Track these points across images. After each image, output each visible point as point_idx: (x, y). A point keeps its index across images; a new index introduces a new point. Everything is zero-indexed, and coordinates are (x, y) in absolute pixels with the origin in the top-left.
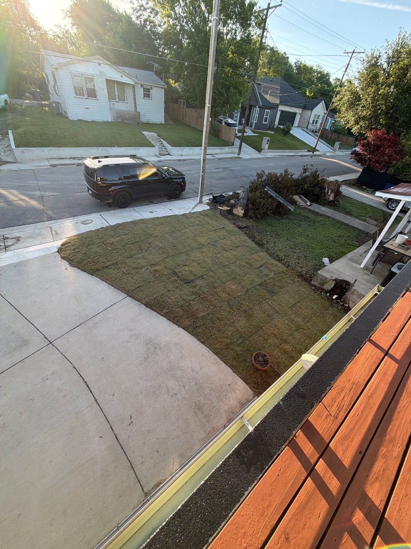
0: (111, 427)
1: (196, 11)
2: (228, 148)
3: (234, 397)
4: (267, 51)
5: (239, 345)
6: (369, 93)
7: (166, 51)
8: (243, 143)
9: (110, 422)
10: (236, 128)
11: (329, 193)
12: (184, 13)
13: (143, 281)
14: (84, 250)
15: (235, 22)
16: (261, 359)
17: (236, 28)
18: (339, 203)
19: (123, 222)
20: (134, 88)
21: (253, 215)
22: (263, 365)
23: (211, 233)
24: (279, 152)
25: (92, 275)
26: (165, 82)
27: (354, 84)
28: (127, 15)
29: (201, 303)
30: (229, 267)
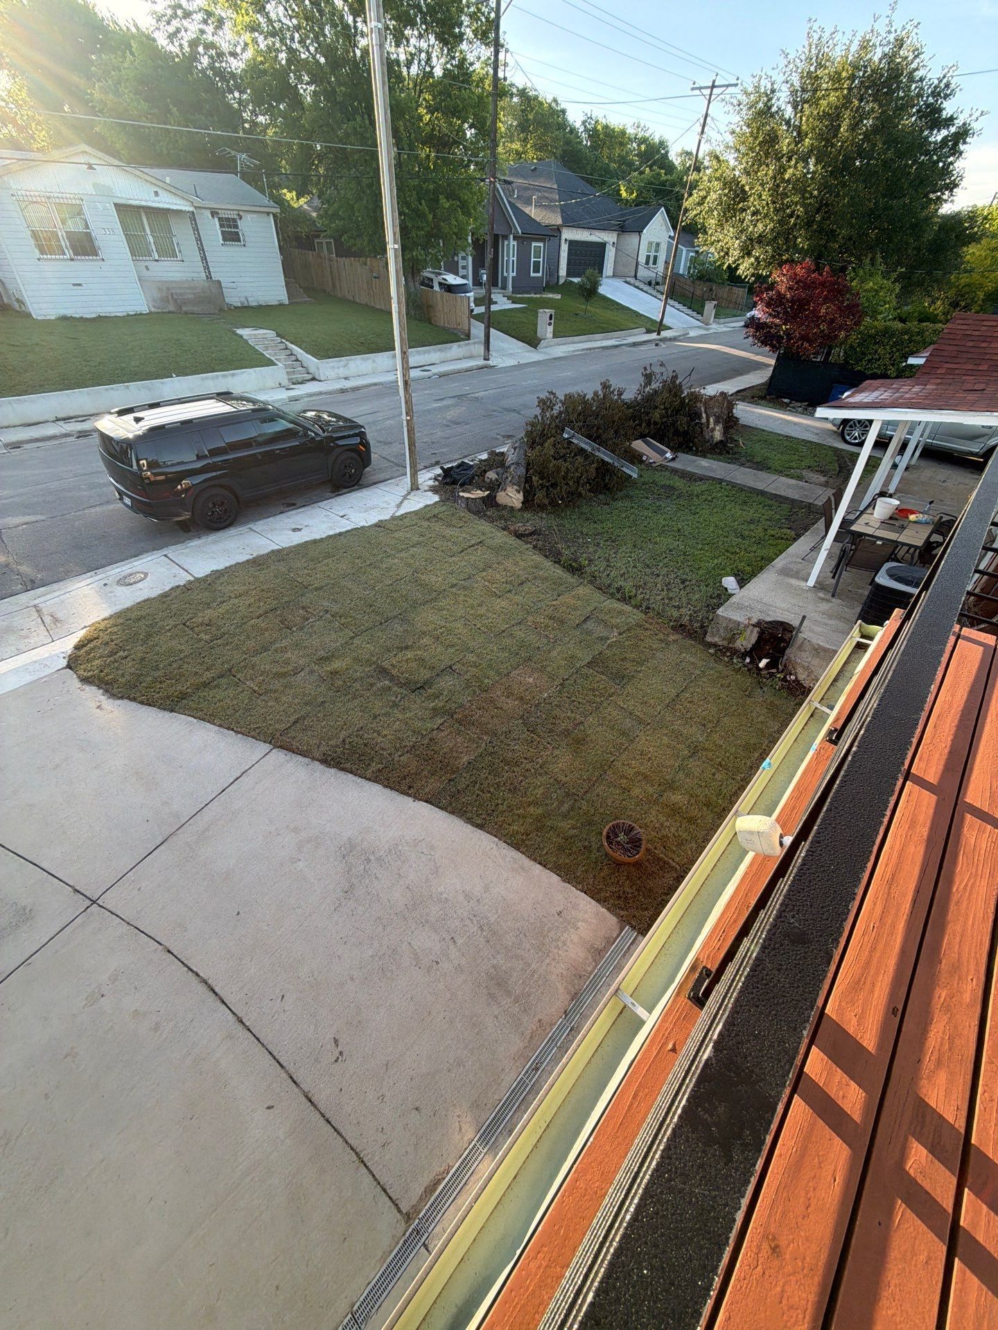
0: (291, 1077)
1: (321, 12)
2: (459, 346)
3: (576, 940)
4: (512, 98)
5: (565, 816)
6: (763, 180)
7: (261, 119)
8: (492, 330)
9: (284, 1065)
10: (468, 295)
11: (712, 425)
12: (291, 17)
13: (306, 704)
14: (139, 650)
15: (422, 32)
16: (622, 837)
17: (429, 46)
18: (737, 446)
19: (227, 564)
20: (195, 220)
21: (546, 501)
22: (629, 851)
23: (453, 558)
24: (580, 342)
25: (172, 711)
26: (272, 196)
27: (727, 161)
28: (143, 33)
29: (459, 732)
30: (512, 635)
